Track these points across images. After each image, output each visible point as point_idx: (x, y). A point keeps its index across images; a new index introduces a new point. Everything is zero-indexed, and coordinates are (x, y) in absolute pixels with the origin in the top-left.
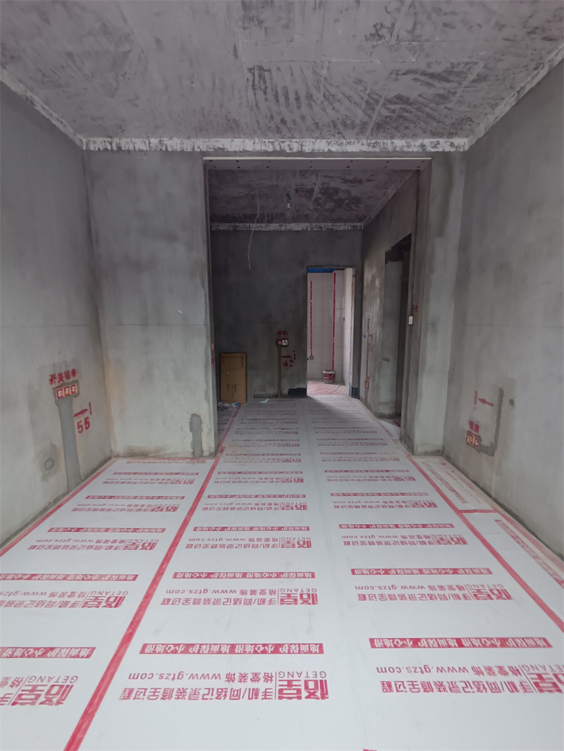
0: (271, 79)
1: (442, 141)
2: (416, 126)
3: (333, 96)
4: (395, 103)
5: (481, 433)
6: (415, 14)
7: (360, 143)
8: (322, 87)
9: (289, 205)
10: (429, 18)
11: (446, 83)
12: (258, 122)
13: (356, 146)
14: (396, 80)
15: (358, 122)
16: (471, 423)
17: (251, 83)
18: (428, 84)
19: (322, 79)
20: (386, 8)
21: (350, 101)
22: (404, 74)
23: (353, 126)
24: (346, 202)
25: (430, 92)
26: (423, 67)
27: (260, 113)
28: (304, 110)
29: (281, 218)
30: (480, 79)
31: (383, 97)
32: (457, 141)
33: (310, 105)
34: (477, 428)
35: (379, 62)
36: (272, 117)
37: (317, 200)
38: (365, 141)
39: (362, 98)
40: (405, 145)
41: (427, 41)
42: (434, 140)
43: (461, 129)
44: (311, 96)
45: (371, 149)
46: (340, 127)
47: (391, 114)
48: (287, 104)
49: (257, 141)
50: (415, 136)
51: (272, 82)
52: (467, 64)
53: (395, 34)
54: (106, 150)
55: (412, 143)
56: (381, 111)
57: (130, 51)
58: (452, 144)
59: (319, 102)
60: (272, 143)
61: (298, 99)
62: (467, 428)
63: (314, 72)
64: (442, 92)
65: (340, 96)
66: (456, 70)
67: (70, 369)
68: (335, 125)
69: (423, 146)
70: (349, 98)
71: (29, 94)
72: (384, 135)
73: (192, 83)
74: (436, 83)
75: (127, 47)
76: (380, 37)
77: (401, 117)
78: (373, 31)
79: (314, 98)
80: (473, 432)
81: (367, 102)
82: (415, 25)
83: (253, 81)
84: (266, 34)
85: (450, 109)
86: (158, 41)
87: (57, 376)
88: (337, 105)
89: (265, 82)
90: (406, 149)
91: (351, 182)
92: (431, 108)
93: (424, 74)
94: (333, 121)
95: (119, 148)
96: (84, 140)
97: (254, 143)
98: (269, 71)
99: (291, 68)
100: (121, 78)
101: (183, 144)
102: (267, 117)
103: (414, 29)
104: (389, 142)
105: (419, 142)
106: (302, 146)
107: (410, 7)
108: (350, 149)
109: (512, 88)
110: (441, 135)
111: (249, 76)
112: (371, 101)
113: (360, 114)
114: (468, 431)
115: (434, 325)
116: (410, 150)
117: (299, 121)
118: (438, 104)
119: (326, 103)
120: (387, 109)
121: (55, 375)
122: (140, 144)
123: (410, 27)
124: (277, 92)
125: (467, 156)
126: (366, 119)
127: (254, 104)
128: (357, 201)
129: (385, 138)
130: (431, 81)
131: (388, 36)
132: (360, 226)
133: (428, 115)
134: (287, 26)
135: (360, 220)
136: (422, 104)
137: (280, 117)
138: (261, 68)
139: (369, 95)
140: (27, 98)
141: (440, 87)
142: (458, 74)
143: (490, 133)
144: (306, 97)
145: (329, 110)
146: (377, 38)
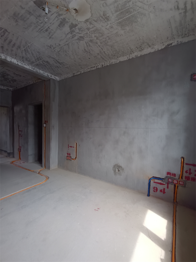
1: (53, 76)
2: (48, 70)
5: (71, 155)
6: (61, 49)
7: (29, 66)
8: (26, 47)
10: (63, 51)
15: (31, 61)
18: (56, 63)
20: (55, 44)
22: (51, 58)
26: (57, 59)
28: (14, 49)
30: (67, 68)
31: (43, 59)
33: (17, 49)
35: (47, 52)
40: (43, 73)
41: (61, 55)
43: (58, 75)
45: (32, 70)
50: (46, 72)
51: (7, 36)
52: (66, 64)
53: (55, 49)
56: (40, 62)
58: (55, 78)
61: (14, 45)
63: (26, 43)
65: (30, 52)
66: (63, 63)
68: (23, 58)
69: (48, 75)
70: (33, 54)
72: (38, 68)
77: (45, 66)
78: (50, 46)
79: (21, 48)
81: (38, 58)
84: (16, 25)
85: (58, 70)
88: (27, 54)
91: (17, 75)
98: (9, 33)
99: (18, 37)
106: (6, 57)
108: (25, 66)
109: (72, 72)
113: (34, 60)
114: (67, 156)
115: (53, 127)
116: (45, 75)
117: (9, 50)
118: (56, 68)
119: (24, 51)
120: (43, 62)
125: (59, 82)
132: (11, 89)
133: (52, 69)
134: (25, 28)
136: (52, 66)
138: (6, 30)
141: (58, 65)
143: (66, 79)
144: (18, 46)
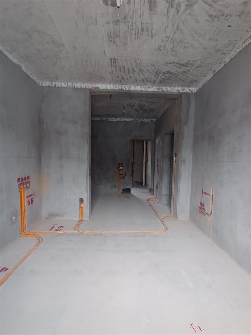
0: (118, 63)
1: (186, 88)
2: (175, 83)
3: (142, 70)
4: (167, 74)
5: (205, 207)
6: (173, 42)
7: (153, 88)
8: (138, 67)
9: (124, 111)
10: (179, 44)
11: (186, 67)
12: (112, 78)
13: (152, 89)
14: (167, 65)
15: (152, 80)
16: (201, 203)
17: (110, 64)
18: (179, 67)
19: (138, 64)
20: (162, 40)
21: (149, 72)
22: (170, 64)
23: (151, 81)
24: (148, 110)
25: (180, 70)
26: (177, 61)
27: (113, 75)
28: (131, 75)
29: (121, 116)
30: (199, 66)
31: (162, 71)
32: (192, 89)
33: (133, 73)
34: (203, 205)
35: (160, 58)
36: (118, 76)
37: (136, 110)
38: (155, 87)
39: (154, 72)
40: (171, 89)
41: (178, 52)
42: (183, 88)
43: (193, 84)
44: (134, 70)
45: (158, 90)
46: (145, 81)
47: (165, 78)
48: (125, 72)
49: (112, 85)
50: (175, 86)
51: (118, 64)
52: (194, 61)
53: (166, 49)
54: (49, 86)
55: (174, 89)
56: (161, 76)
57: (62, 50)
58: (190, 90)
59: (137, 72)
60: (118, 86)
61: (129, 70)
62: (199, 205)
63: (135, 61)
64: (184, 70)
65: (145, 70)
66: (189, 63)
67: (27, 176)
68: (143, 81)
69: (178, 90)
70: (149, 71)
71: (20, 64)
72: (163, 85)
73: (87, 63)
74: (182, 67)
75: (62, 48)
76: (160, 50)
77: (169, 79)
78: (158, 48)
79: (135, 71)
80: (202, 207)
81: (156, 73)
82: (173, 46)
83: (111, 63)
84: (117, 47)
85: (188, 77)
86: (74, 47)
87: (21, 179)
88: (144, 73)
89: (116, 64)
90: (171, 91)
91: (150, 103)
92: (181, 76)
93: (177, 64)
94: (143, 79)
95: (55, 86)
96: (41, 82)
97: (111, 86)
98: (118, 60)
99: (126, 59)
100: (58, 59)
101: (81, 85)
102: (116, 77)
103: (173, 48)
104: (165, 88)
105: (177, 88)
106: (130, 88)
107: (171, 40)
108: (149, 90)
109: (211, 70)
110: (185, 86)
111: (110, 61)
112: (157, 73)
113: (153, 77)
114: (200, 207)
115: (184, 161)
116: (173, 91)
117: (129, 78)
118: (183, 75)
119: (140, 73)
120: (164, 76)
121: (20, 178)
122: (64, 85)
123: (172, 47)
124: (120, 68)
125: (195, 94)
126: (156, 79)
127: (111, 71)
128: (152, 110)
129: (163, 86)
130: (180, 66)
131: (163, 50)
132: (154, 120)
133: (180, 79)
134: (125, 44)
135: (154, 118)
136: (177, 74)
137: (122, 77)
138: (114, 59)
139: (157, 70)
140: (19, 65)
141: (183, 69)
142: (190, 64)
143: (204, 86)
144: (132, 70)
145: (141, 75)
146: (159, 50)
